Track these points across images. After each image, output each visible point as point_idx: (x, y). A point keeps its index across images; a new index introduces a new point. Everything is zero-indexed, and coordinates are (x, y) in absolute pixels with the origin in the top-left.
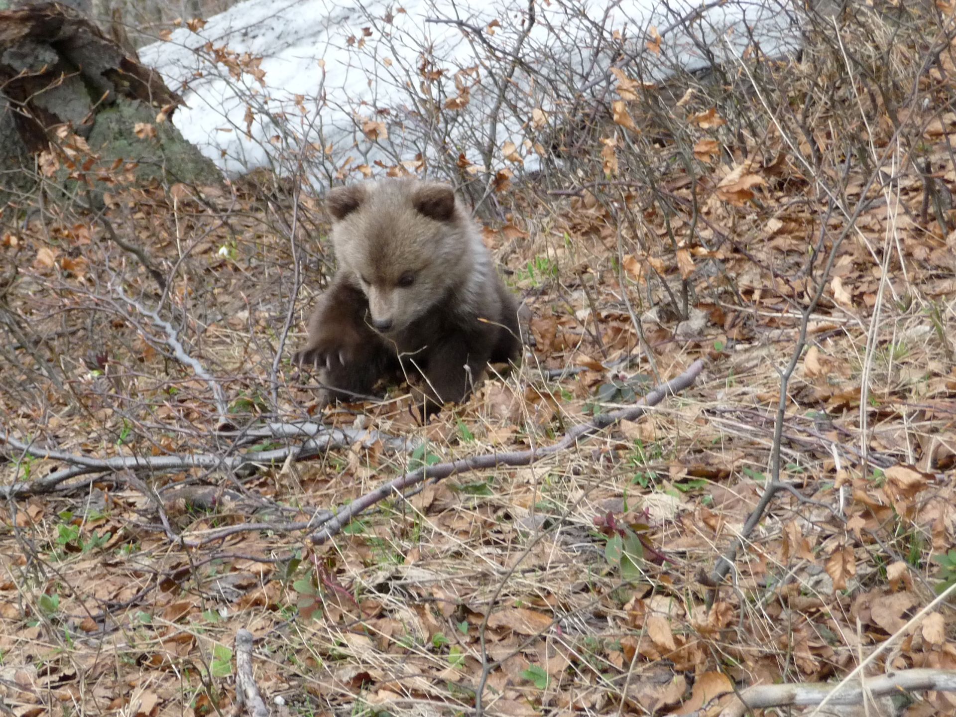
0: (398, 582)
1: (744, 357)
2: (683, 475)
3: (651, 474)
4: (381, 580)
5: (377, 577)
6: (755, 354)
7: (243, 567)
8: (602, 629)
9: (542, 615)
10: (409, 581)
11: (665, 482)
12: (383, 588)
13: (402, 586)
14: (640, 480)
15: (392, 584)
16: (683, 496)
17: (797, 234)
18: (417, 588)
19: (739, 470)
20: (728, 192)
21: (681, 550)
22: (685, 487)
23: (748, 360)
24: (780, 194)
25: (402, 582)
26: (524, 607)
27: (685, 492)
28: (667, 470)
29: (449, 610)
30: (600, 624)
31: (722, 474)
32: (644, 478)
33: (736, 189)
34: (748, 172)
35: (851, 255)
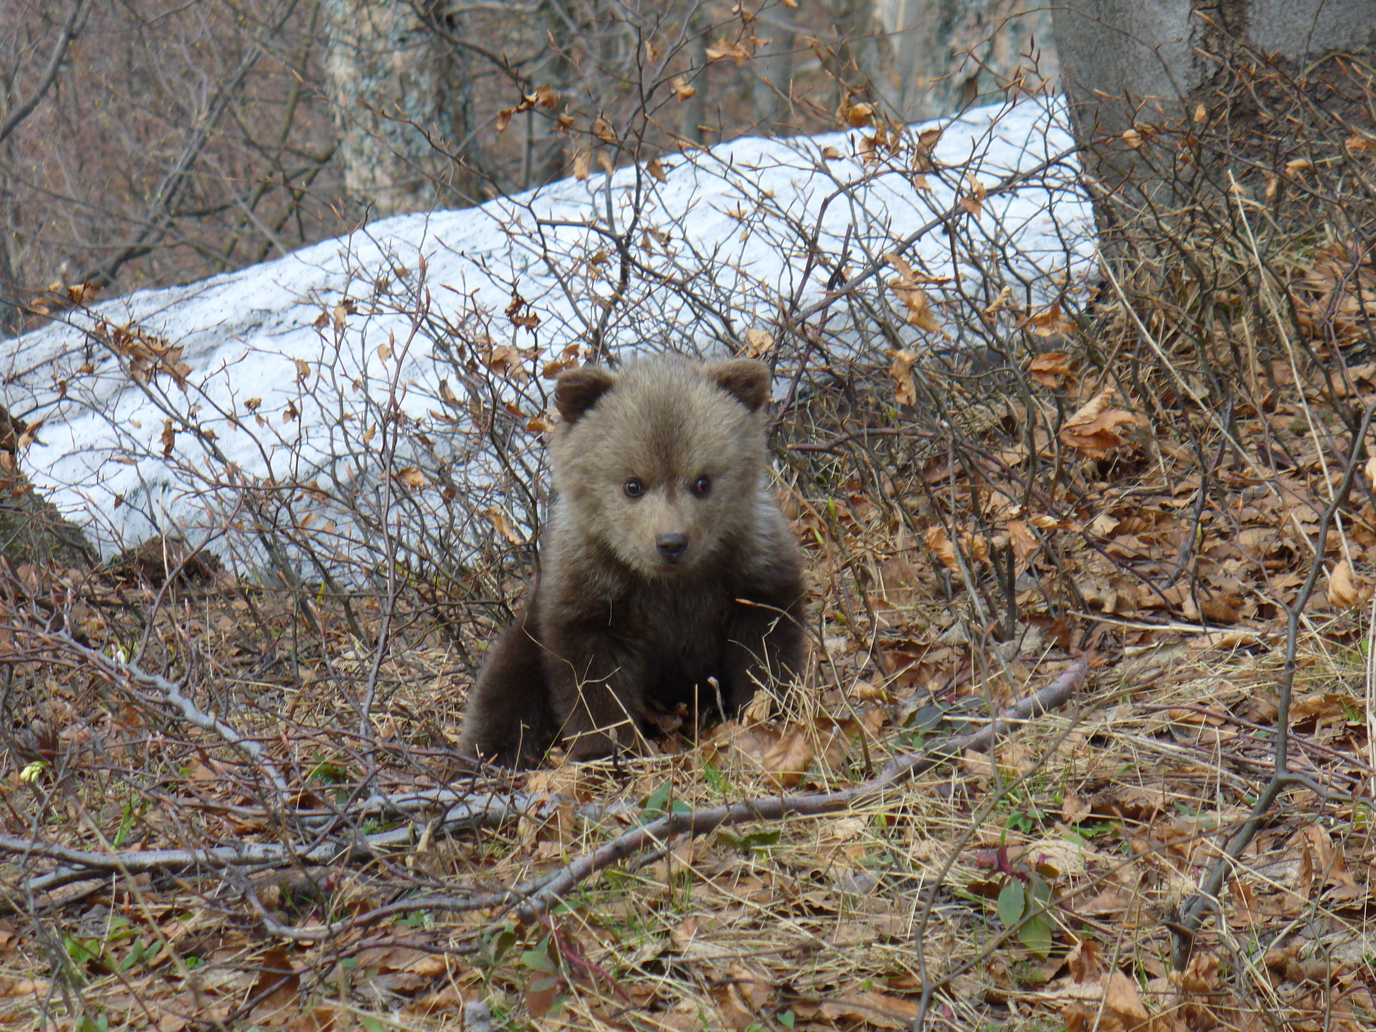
0: (677, 959)
1: (1135, 665)
2: (1085, 813)
3: (1038, 814)
4: (648, 957)
5: (642, 953)
6: (1155, 659)
7: (401, 967)
8: (1002, 1019)
9: (905, 1002)
10: (692, 957)
11: (1058, 824)
12: (654, 967)
13: (682, 964)
14: (1020, 822)
15: (668, 962)
16: (1089, 844)
17: (1145, 534)
18: (705, 969)
19: (1169, 806)
20: (1080, 435)
21: (1103, 911)
22: (1090, 832)
23: (1143, 670)
24: (1103, 485)
25: (682, 958)
26: (875, 990)
27: (1091, 839)
28: (1060, 807)
29: (760, 998)
30: (997, 1012)
31: (1143, 813)
32: (1026, 818)
33: (1093, 430)
34: (1112, 404)
35: (1238, 559)
